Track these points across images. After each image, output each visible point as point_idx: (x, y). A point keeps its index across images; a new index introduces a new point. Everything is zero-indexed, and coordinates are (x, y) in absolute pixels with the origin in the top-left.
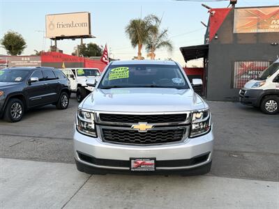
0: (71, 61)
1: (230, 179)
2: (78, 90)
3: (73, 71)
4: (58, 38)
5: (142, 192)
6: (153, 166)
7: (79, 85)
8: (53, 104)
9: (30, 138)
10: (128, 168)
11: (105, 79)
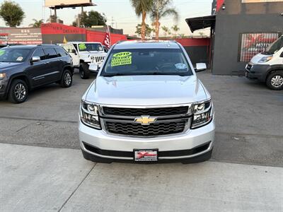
0: (72, 33)
1: (230, 164)
2: (81, 66)
3: (75, 45)
4: (57, 7)
5: (145, 178)
6: (156, 157)
7: (82, 61)
8: (56, 82)
9: (36, 122)
10: (132, 158)
11: (107, 65)
